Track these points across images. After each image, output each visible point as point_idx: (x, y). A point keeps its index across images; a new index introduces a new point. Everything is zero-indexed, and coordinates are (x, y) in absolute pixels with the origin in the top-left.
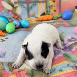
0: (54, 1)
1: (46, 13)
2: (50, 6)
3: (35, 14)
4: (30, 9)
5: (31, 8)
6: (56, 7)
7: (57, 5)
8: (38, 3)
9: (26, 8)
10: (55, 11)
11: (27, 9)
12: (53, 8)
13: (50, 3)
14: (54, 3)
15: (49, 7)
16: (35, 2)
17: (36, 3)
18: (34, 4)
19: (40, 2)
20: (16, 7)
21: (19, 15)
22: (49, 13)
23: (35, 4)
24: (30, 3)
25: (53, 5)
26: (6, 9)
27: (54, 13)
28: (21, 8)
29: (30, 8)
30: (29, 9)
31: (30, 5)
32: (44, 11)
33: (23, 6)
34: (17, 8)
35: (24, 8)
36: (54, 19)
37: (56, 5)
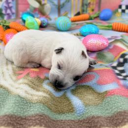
1: (81, 12)
4: (62, 8)
5: (62, 6)
6: (94, 6)
7: (97, 3)
10: (93, 10)
11: (57, 7)
12: (91, 6)
15: (86, 5)
25: (92, 3)
26: (32, 6)
27: (91, 12)
30: (60, 7)
32: (80, 10)
36: (91, 19)
37: (95, 3)
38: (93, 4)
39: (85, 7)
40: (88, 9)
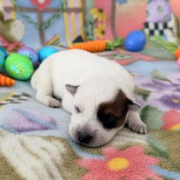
0: (101, 11)
1: (83, 37)
2: (93, 21)
3: (58, 39)
4: (46, 27)
5: (47, 25)
6: (105, 25)
7: (108, 20)
8: (65, 14)
9: (36, 24)
10: (103, 33)
11: (37, 26)
12: (99, 25)
13: (92, 15)
14: (101, 14)
15: (91, 23)
16: (58, 10)
17: (61, 13)
18: (54, 16)
19: (69, 11)
20: (9, 21)
21: (19, 43)
22: (90, 37)
23: (59, 16)
24: (46, 11)
25: (100, 19)
27: (101, 36)
28: (23, 23)
29: (45, 24)
30: (43, 27)
31: (46, 17)
32: (80, 33)
33: (28, 17)
34: (12, 24)
35: (31, 23)
37: (105, 19)
38: (102, 22)
39: (90, 26)
40: (95, 30)
